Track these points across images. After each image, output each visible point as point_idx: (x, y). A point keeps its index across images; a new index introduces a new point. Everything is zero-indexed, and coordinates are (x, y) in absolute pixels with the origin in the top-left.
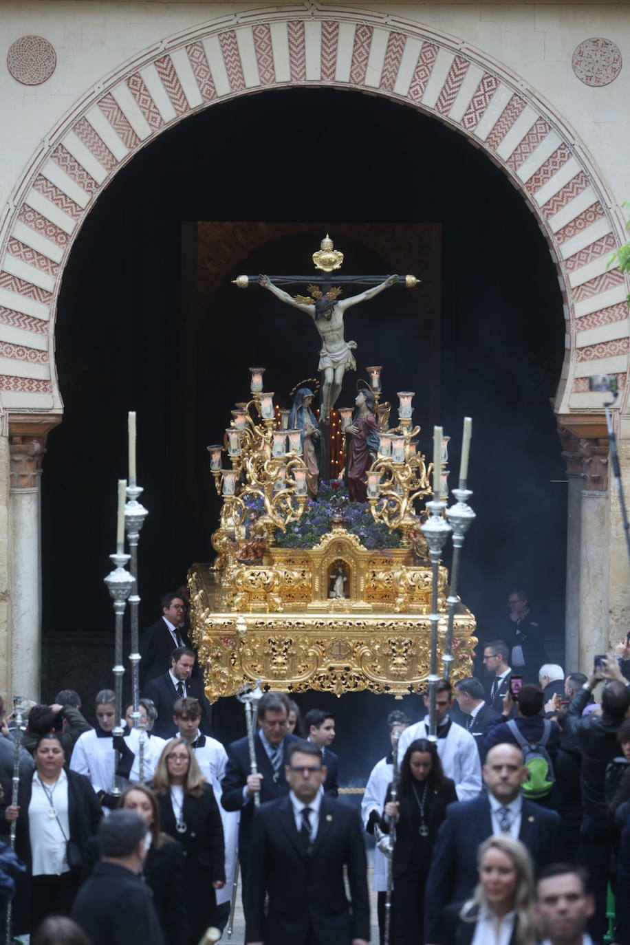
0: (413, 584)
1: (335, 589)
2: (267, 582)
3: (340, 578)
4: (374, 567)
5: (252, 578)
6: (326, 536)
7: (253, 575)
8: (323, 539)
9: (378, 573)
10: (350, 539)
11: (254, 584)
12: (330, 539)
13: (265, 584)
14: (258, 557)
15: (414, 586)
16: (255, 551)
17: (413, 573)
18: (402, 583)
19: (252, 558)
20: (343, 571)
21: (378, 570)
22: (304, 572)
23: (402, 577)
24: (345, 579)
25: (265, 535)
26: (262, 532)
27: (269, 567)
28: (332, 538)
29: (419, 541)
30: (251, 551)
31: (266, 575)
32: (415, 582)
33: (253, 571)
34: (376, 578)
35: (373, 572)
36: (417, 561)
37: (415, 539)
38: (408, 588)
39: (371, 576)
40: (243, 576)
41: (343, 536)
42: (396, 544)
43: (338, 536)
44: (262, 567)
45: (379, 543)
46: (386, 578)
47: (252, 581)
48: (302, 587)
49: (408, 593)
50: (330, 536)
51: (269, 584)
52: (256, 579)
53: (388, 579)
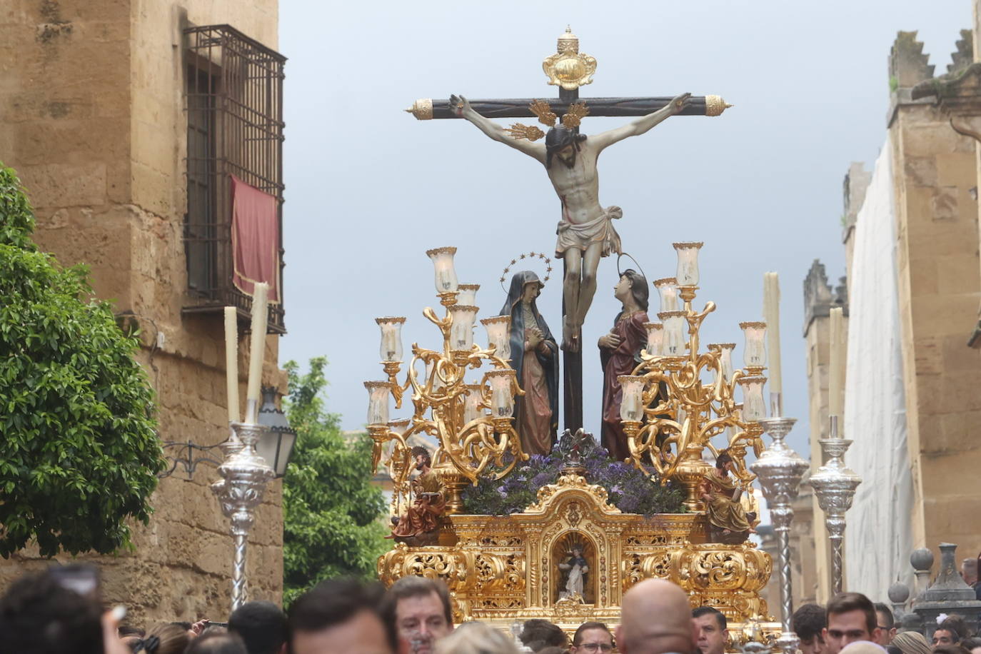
0: (703, 571)
1: (567, 587)
2: (446, 571)
3: (577, 567)
4: (637, 548)
5: (417, 565)
6: (548, 489)
7: (419, 560)
8: (543, 494)
9: (643, 557)
10: (591, 493)
11: (421, 575)
12: (555, 495)
13: (441, 576)
14: (429, 532)
15: (706, 575)
16: (423, 519)
17: (703, 553)
18: (684, 571)
19: (419, 533)
20: (581, 555)
21: (645, 554)
22: (512, 557)
23: (685, 560)
24: (585, 568)
25: (442, 491)
26: (438, 487)
27: (448, 548)
28: (559, 492)
29: (715, 500)
30: (416, 518)
31: (442, 560)
32: (707, 569)
33: (420, 554)
34: (640, 565)
35: (635, 556)
36: (713, 536)
37: (707, 496)
38: (696, 581)
39: (632, 563)
40: (402, 562)
41: (578, 488)
42: (675, 507)
43: (568, 488)
44: (436, 548)
45: (645, 505)
46: (658, 564)
47: (417, 569)
48: (509, 585)
49: (696, 589)
50: (556, 490)
51: (447, 575)
52: (425, 567)
53: (660, 567)
